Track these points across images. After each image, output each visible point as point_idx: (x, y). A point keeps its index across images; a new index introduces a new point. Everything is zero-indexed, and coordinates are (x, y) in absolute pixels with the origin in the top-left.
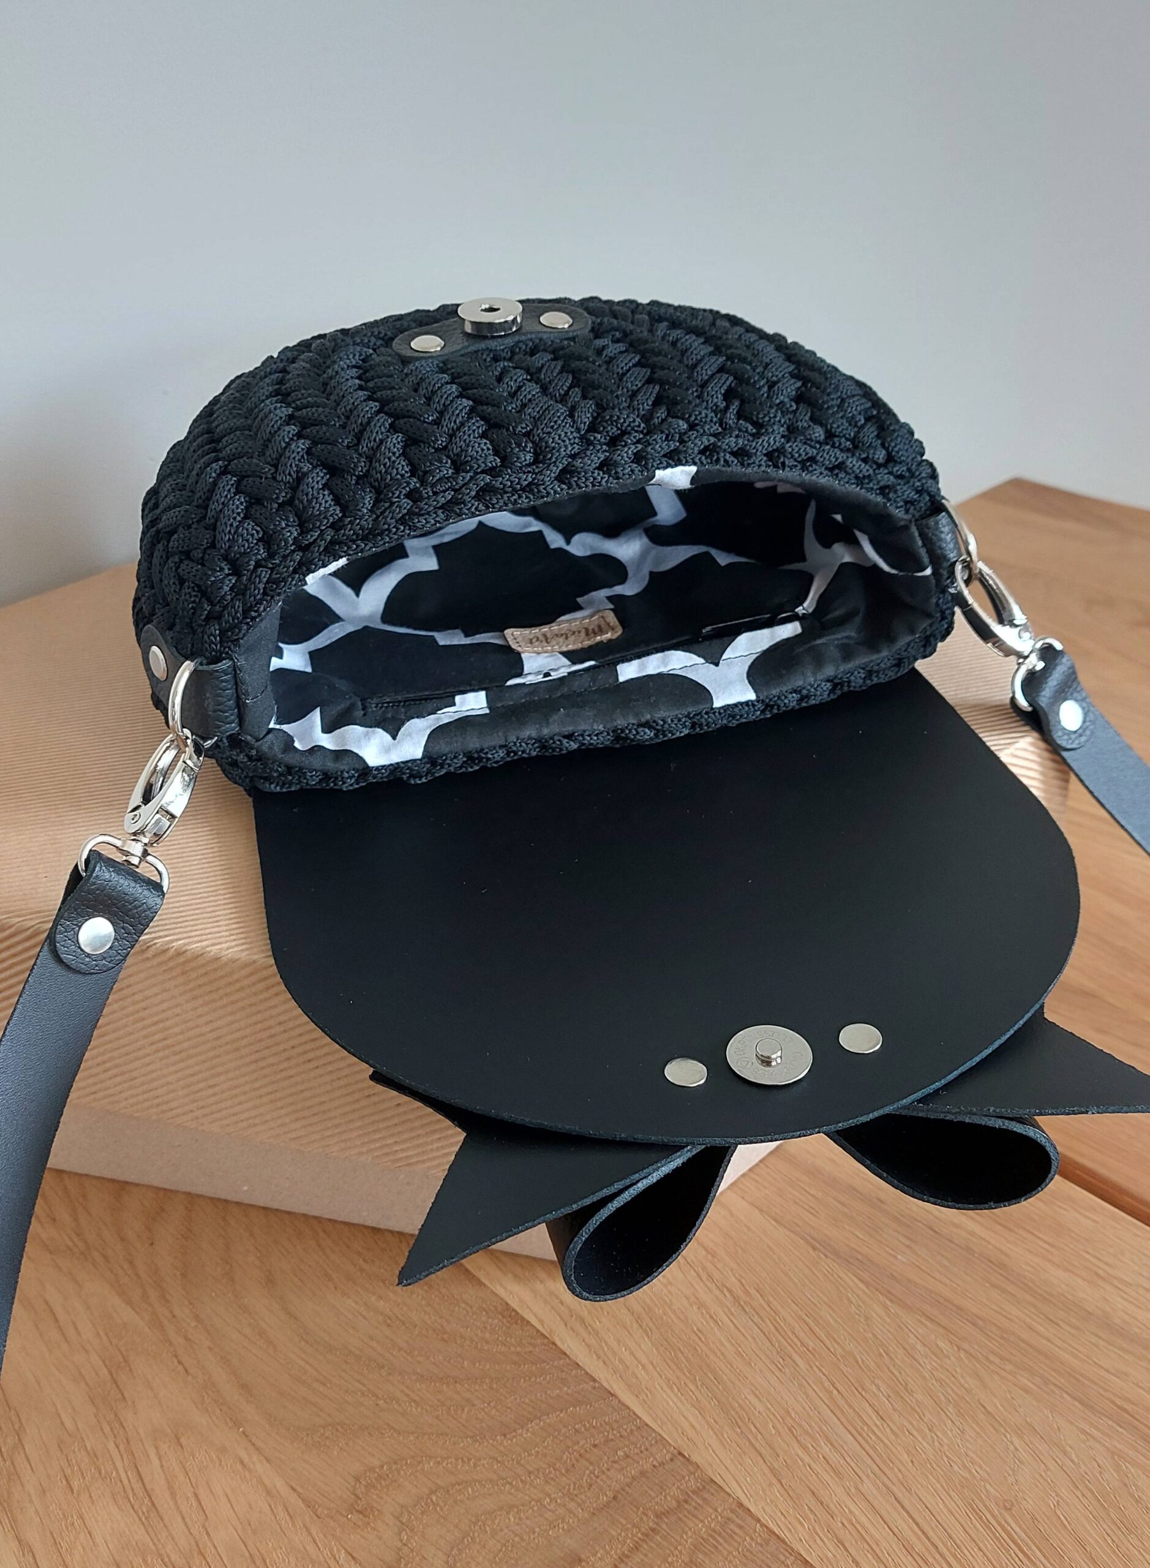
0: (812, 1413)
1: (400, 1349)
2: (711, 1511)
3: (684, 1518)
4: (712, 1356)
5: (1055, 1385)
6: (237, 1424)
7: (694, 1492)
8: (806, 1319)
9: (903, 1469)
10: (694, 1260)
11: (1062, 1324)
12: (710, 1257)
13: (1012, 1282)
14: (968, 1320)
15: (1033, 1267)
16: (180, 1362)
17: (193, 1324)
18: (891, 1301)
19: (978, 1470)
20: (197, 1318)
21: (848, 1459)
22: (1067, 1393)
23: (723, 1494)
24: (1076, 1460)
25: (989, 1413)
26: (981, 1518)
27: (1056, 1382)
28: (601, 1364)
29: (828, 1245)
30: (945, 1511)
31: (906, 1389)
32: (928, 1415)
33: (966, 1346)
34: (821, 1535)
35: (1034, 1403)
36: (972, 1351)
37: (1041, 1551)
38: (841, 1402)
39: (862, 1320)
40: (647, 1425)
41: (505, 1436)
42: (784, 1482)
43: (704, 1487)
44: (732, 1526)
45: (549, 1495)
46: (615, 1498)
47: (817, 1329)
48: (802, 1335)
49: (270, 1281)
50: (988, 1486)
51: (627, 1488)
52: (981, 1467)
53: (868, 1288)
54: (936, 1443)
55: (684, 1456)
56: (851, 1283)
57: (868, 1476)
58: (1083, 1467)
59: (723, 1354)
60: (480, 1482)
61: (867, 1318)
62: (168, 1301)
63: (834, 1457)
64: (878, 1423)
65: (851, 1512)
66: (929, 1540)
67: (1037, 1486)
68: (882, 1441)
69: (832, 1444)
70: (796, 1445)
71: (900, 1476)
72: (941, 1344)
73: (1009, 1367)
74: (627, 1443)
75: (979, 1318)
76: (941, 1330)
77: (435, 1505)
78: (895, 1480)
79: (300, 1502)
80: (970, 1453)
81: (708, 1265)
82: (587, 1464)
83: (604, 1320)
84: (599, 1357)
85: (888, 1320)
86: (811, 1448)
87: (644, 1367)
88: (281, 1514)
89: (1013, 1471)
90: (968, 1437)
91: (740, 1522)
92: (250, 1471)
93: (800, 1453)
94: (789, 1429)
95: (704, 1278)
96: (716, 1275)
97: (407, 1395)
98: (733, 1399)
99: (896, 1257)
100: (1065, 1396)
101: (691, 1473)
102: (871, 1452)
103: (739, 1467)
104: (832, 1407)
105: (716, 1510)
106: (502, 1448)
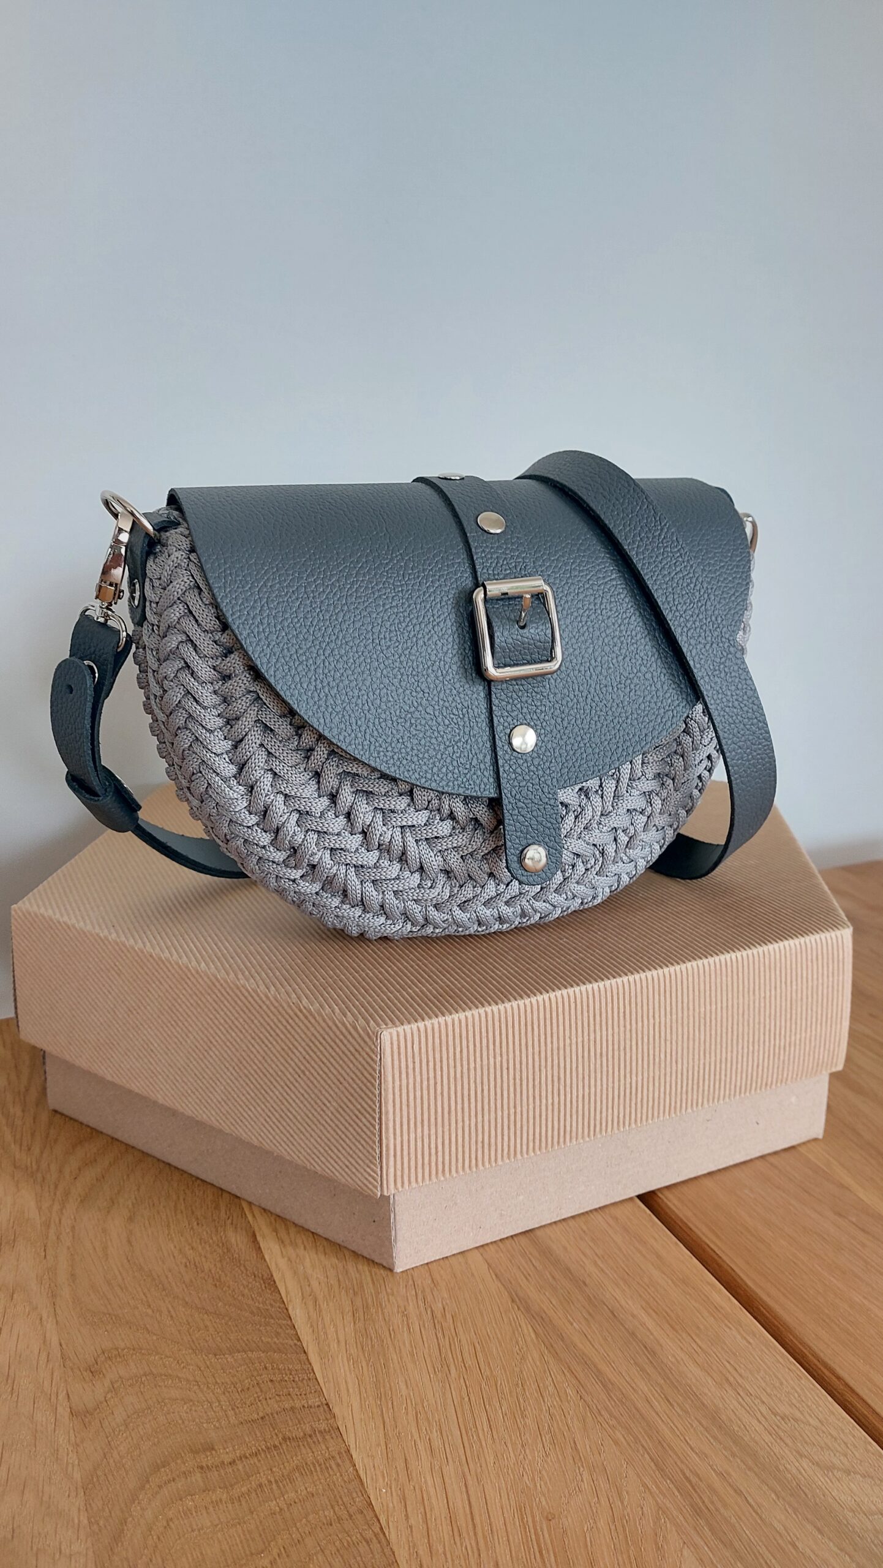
0: (439, 1408)
1: (184, 1282)
2: (324, 1447)
3: (302, 1447)
4: (391, 1349)
5: (643, 1446)
6: (54, 1296)
7: (320, 1432)
8: (478, 1347)
9: (484, 1465)
10: (420, 1285)
11: (675, 1405)
12: (432, 1285)
13: (655, 1367)
14: (601, 1382)
15: (676, 1359)
16: (45, 1250)
17: (68, 1230)
18: (549, 1352)
19: (543, 1486)
20: (73, 1227)
21: (447, 1446)
22: (648, 1453)
23: (340, 1439)
24: (626, 1503)
25: (577, 1449)
26: (523, 1519)
27: (645, 1444)
28: (311, 1330)
29: (526, 1302)
30: (498, 1505)
31: (522, 1414)
32: (527, 1435)
33: (588, 1399)
34: (393, 1489)
35: (618, 1453)
36: (591, 1403)
37: (555, 1557)
38: (467, 1407)
39: (518, 1357)
40: (316, 1379)
41: (215, 1355)
42: (389, 1446)
43: (329, 1431)
44: (333, 1463)
45: (219, 1401)
46: (262, 1418)
47: (480, 1355)
48: (466, 1355)
49: (131, 1219)
50: (543, 1499)
51: (275, 1415)
52: (546, 1483)
53: (537, 1338)
54: (522, 1456)
55: (329, 1407)
56: (526, 1331)
57: (454, 1462)
58: (629, 1509)
59: (400, 1350)
60: (179, 1378)
61: (523, 1358)
62: (62, 1213)
63: (437, 1443)
64: (485, 1429)
65: (426, 1482)
66: (473, 1519)
67: (582, 1511)
68: (481, 1442)
69: (441, 1433)
70: (414, 1424)
71: (479, 1470)
72: (569, 1391)
73: (613, 1422)
74: (294, 1385)
75: (612, 1384)
76: (574, 1381)
77: (142, 1383)
78: (473, 1472)
79: (59, 1355)
80: (544, 1472)
81: (428, 1290)
82: (258, 1390)
83: (331, 1304)
84: (312, 1326)
85: (538, 1363)
86: (424, 1430)
87: (338, 1341)
88: (44, 1356)
89: (570, 1495)
90: (549, 1460)
91: (339, 1461)
92: (42, 1326)
93: (413, 1431)
94: (416, 1413)
95: (420, 1296)
96: (429, 1298)
97: (169, 1312)
98: (389, 1381)
99: (572, 1324)
100: (646, 1456)
101: (327, 1419)
102: (466, 1445)
103: (364, 1426)
104: (458, 1410)
105: (328, 1449)
106: (208, 1363)
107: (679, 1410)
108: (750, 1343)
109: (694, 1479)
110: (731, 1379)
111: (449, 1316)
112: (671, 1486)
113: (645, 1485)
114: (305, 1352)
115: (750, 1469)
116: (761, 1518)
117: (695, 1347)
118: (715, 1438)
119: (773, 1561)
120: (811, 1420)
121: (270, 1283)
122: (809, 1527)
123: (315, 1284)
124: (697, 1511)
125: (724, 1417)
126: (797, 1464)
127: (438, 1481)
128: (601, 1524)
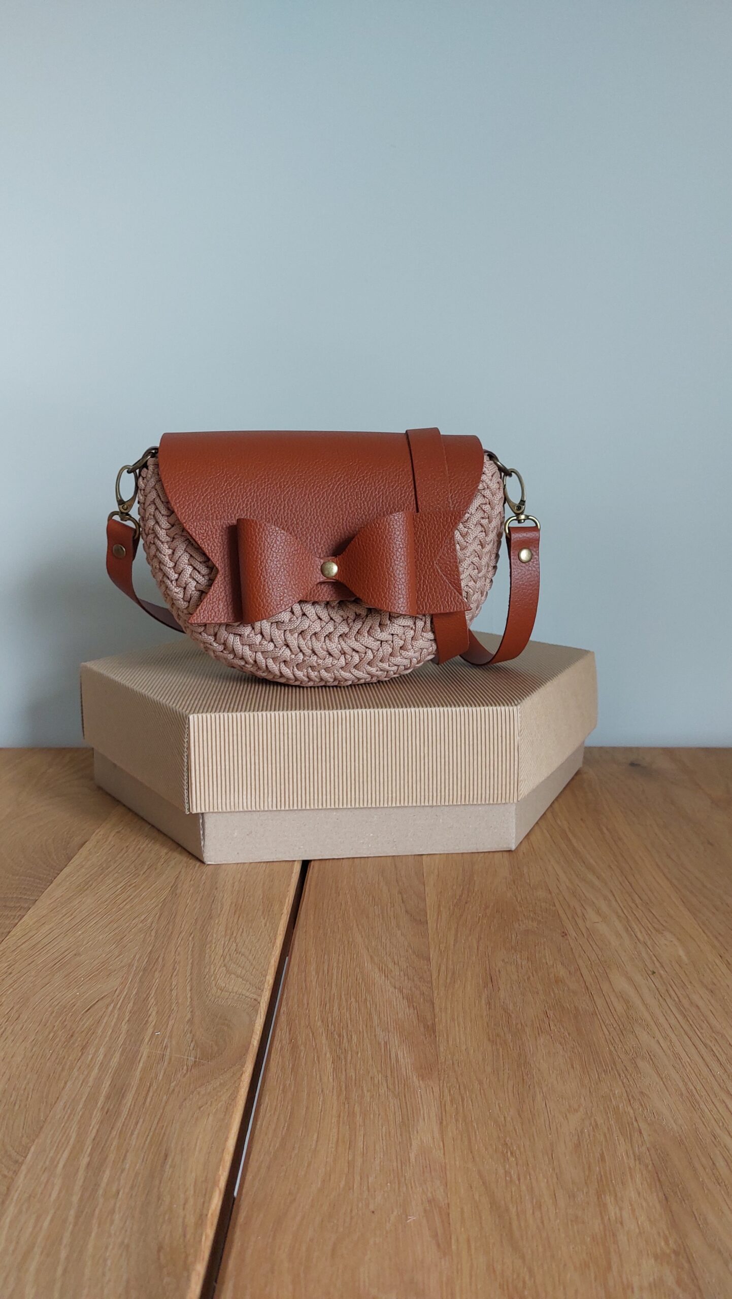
107: (190, 939)
108: (265, 925)
109: (160, 960)
110: (235, 935)
111: (133, 885)
112: (147, 959)
113: (134, 957)
114: (52, 883)
115: (192, 964)
116: (171, 978)
117: (236, 920)
118: (192, 951)
119: (153, 992)
120: (250, 957)
121: (70, 859)
122: (188, 988)
123: (89, 862)
124: (145, 970)
125: (208, 946)
126: (217, 969)
127: (48, 933)
128: (96, 962)
